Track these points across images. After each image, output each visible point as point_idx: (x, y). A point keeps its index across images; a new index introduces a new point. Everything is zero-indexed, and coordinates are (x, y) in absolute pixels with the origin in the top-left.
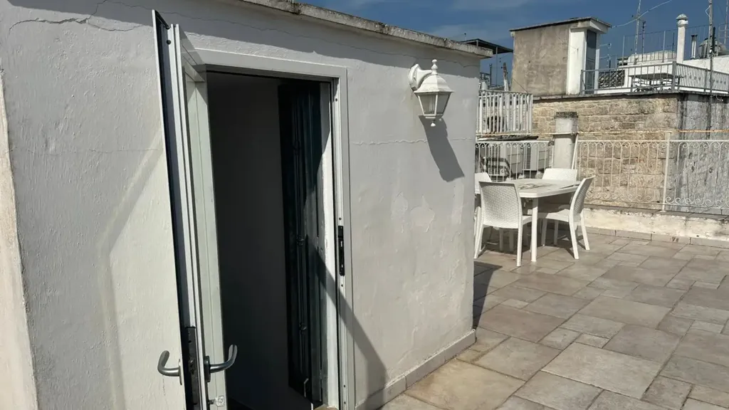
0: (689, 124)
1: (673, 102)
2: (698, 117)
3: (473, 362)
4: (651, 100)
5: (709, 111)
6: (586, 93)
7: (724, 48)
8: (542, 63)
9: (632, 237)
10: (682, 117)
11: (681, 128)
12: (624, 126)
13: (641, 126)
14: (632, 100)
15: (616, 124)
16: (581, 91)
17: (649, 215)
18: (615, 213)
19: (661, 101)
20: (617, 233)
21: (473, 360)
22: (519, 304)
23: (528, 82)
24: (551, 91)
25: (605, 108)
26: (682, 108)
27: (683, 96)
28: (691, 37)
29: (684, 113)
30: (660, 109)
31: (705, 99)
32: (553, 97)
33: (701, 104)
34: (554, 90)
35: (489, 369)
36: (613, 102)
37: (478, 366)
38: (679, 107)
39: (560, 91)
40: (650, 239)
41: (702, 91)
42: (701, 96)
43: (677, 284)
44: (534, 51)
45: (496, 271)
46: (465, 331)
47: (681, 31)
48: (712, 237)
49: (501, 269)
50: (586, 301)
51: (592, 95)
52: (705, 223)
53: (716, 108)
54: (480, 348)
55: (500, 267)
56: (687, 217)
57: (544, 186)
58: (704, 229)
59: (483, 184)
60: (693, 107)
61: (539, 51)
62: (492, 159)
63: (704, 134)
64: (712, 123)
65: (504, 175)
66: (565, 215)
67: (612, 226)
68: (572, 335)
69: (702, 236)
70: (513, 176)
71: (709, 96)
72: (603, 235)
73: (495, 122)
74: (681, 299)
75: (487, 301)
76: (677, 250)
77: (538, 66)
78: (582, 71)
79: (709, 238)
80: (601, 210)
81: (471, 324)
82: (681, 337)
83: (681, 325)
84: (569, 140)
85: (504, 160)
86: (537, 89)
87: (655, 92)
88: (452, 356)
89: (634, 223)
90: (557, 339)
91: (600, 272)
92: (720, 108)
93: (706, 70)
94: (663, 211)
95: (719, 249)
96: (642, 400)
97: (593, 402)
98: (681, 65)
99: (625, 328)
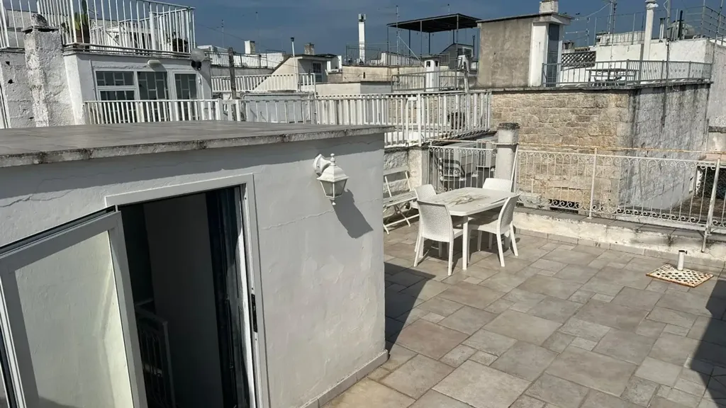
0: (642, 116)
1: (625, 97)
2: (652, 108)
3: (380, 381)
4: (605, 95)
5: (664, 100)
6: (548, 86)
7: (692, 30)
8: (506, 55)
9: (562, 241)
10: (634, 111)
11: (633, 121)
12: (580, 119)
13: (595, 119)
14: (588, 95)
15: (574, 117)
16: (542, 84)
17: (576, 222)
18: (548, 219)
19: (614, 96)
20: (549, 237)
21: (381, 379)
22: (438, 317)
23: (494, 73)
24: (514, 83)
25: (564, 101)
26: (634, 102)
27: (636, 91)
28: (660, 19)
29: (637, 107)
30: (613, 104)
31: (661, 91)
32: (516, 89)
33: (656, 95)
34: (517, 82)
35: (391, 388)
36: (571, 95)
37: (383, 384)
38: (631, 102)
39: (523, 83)
40: (576, 244)
42: (655, 88)
43: (578, 296)
44: (499, 42)
45: (429, 281)
46: (377, 353)
47: (650, 15)
48: (628, 245)
49: (434, 279)
50: (494, 316)
51: (552, 88)
52: (622, 232)
53: (674, 97)
54: (390, 366)
55: (434, 276)
56: (608, 225)
57: (478, 199)
58: (621, 238)
59: (420, 203)
60: (647, 100)
61: (504, 43)
62: (447, 161)
63: (659, 124)
64: (668, 111)
65: (457, 175)
66: (494, 228)
67: (545, 230)
68: (468, 351)
69: (619, 243)
70: (469, 175)
71: (664, 88)
72: (538, 238)
73: (456, 118)
74: (575, 314)
75: (410, 315)
76: (596, 257)
77: (502, 58)
78: (543, 65)
79: (626, 245)
80: (536, 216)
81: (384, 346)
82: (557, 355)
83: (562, 342)
84: (510, 150)
85: (458, 162)
86: (501, 80)
87: (609, 87)
88: (364, 376)
89: (563, 228)
90: (455, 356)
91: (518, 281)
92: (678, 96)
93: (663, 62)
94: (590, 218)
95: (633, 256)
98: (635, 61)
99: (515, 345)
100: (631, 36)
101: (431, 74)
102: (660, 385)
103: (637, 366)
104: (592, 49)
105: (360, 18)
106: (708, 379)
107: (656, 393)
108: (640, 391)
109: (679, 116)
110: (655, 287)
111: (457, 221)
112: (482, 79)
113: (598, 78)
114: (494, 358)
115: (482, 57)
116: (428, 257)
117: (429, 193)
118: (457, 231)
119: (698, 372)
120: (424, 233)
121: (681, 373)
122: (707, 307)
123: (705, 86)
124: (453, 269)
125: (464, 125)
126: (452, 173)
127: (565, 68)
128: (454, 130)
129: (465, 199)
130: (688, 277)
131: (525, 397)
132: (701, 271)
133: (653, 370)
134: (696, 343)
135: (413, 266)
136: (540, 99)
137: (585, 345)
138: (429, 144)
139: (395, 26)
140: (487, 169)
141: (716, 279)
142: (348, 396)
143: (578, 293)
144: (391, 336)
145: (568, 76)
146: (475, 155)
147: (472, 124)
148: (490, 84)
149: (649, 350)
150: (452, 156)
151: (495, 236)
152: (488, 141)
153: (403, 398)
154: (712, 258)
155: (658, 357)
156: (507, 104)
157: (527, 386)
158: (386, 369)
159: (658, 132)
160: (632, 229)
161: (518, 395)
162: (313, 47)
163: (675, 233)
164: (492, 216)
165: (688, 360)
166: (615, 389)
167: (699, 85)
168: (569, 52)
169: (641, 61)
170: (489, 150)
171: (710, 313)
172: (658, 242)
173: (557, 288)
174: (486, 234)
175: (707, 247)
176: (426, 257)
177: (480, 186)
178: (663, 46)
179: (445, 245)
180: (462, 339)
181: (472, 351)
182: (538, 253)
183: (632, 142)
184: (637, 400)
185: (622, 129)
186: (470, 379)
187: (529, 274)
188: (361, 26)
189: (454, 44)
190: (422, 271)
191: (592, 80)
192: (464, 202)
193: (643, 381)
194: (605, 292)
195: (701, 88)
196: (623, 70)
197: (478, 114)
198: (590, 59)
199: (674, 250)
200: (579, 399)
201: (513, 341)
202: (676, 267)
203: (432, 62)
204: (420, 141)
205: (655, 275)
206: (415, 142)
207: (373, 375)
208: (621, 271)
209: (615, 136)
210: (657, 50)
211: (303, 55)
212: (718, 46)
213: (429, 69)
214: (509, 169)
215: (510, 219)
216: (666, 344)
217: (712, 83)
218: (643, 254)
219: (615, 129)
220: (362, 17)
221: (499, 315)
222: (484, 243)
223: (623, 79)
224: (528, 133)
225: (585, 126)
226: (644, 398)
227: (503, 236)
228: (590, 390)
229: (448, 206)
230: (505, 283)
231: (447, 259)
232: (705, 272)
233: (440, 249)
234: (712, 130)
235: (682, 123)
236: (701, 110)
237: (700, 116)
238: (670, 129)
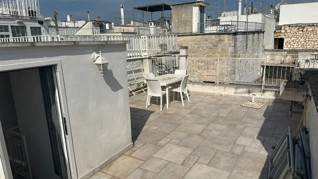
0: (238, 45)
1: (231, 36)
2: (242, 41)
3: (129, 155)
4: (223, 35)
5: (247, 38)
6: (200, 32)
7: (256, 10)
8: (183, 20)
9: (207, 95)
10: (235, 42)
11: (235, 46)
12: (214, 46)
13: (220, 46)
14: (217, 36)
15: (211, 45)
16: (198, 31)
17: (212, 86)
18: (201, 86)
19: (226, 36)
20: (202, 93)
21: (130, 154)
22: (156, 128)
23: (178, 27)
24: (187, 31)
25: (207, 39)
26: (235, 38)
27: (235, 34)
28: (244, 6)
29: (236, 40)
30: (226, 39)
31: (245, 34)
32: (188, 34)
33: (243, 36)
35: (134, 158)
36: (210, 36)
37: (131, 156)
38: (234, 38)
39: (190, 32)
40: (212, 96)
41: (244, 30)
42: (243, 33)
43: (213, 115)
44: (180, 14)
45: (152, 114)
46: (128, 144)
47: (240, 3)
48: (233, 94)
49: (154, 113)
50: (179, 125)
51: (202, 33)
52: (231, 89)
53: (250, 36)
54: (134, 149)
55: (154, 112)
56: (225, 87)
57: (173, 78)
58: (231, 91)
59: (147, 80)
60: (240, 37)
61: (182, 15)
62: (159, 64)
63: (245, 47)
64: (248, 43)
65: (164, 70)
66: (179, 90)
67: (200, 91)
68: (168, 140)
69: (230, 94)
70: (169, 70)
71: (246, 32)
72: (198, 94)
73: (163, 46)
74: (212, 122)
75: (144, 127)
76: (220, 100)
77: (181, 21)
78: (198, 23)
79: (232, 94)
80: (196, 85)
81: (131, 140)
82: (205, 138)
83: (207, 133)
84: (185, 58)
85: (164, 64)
86: (181, 31)
87: (225, 32)
88: (122, 154)
89: (208, 89)
90: (163, 142)
91: (189, 111)
92: (252, 36)
93: (245, 22)
94: (218, 84)
95: (235, 99)
96: (181, 165)
97: (165, 167)
98: (234, 21)
99: (188, 136)
100: (233, 12)
101: (152, 28)
102: (245, 146)
103: (236, 140)
104: (218, 18)
105: (121, 6)
106: (263, 143)
107: (243, 149)
108: (237, 149)
109: (253, 44)
110: (244, 110)
111: (163, 88)
112: (174, 31)
113: (220, 29)
114: (178, 141)
115: (172, 23)
116: (152, 104)
117: (152, 76)
118: (163, 92)
119: (259, 140)
120: (150, 93)
121: (253, 141)
122: (263, 116)
123: (262, 33)
124: (163, 108)
125: (166, 50)
126: (162, 69)
127: (208, 26)
128: (162, 52)
129: (167, 78)
130: (257, 105)
131: (192, 155)
132: (262, 103)
133: (242, 141)
134: (259, 129)
135: (145, 108)
136: (197, 38)
137: (216, 133)
138: (151, 57)
139: (136, 9)
140: (176, 67)
141: (267, 105)
143: (213, 114)
144: (134, 137)
145: (209, 29)
146: (171, 61)
147: (170, 49)
148: (177, 32)
149: (241, 133)
150: (161, 61)
151: (180, 93)
152: (177, 55)
153: (140, 161)
154: (265, 97)
155: (245, 136)
156: (184, 40)
157: (192, 151)
158: (133, 150)
159: (244, 50)
160: (234, 88)
161: (188, 155)
162: (100, 18)
163: (251, 88)
164: (179, 85)
165: (256, 136)
166: (228, 149)
167: (260, 32)
168: (209, 20)
169: (238, 21)
170: (177, 58)
171: (264, 118)
172: (244, 93)
173: (205, 113)
174: (176, 93)
175: (263, 93)
176: (151, 104)
177: (174, 73)
178: (246, 16)
179: (159, 98)
180: (165, 135)
181: (170, 139)
182: (198, 100)
183: (235, 54)
184: (236, 152)
185: (230, 49)
186: (169, 151)
187: (194, 108)
188: (122, 10)
189: (162, 17)
190: (150, 110)
191: (218, 29)
192: (165, 80)
193: (238, 145)
194: (224, 113)
195: (261, 33)
196: (230, 25)
197: (172, 45)
198: (216, 22)
199: (251, 95)
200: (213, 154)
201: (186, 134)
202: (252, 102)
203: (153, 24)
204: (147, 55)
205: (243, 105)
206: (145, 56)
207: (126, 153)
208: (230, 105)
209: (228, 53)
210: (243, 18)
211: (94, 21)
212: (267, 17)
213: (151, 26)
214: (185, 66)
215: (185, 86)
216: (248, 131)
217: (265, 31)
218: (239, 97)
219: (228, 50)
220: (122, 6)
221: (181, 125)
222: (175, 97)
223: (230, 29)
224: (193, 53)
225: (215, 49)
226: (239, 152)
227: (183, 93)
228: (218, 150)
229: (160, 81)
230: (184, 112)
231: (160, 105)
232: (263, 103)
233: (157, 101)
234: (265, 50)
235: (254, 47)
236: (261, 42)
237: (261, 45)
238: (250, 50)
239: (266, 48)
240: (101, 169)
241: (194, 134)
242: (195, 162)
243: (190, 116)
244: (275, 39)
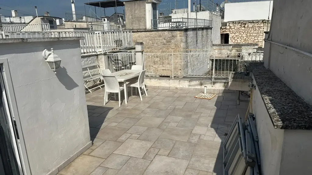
0: (189, 40)
1: (182, 32)
2: (192, 37)
3: (89, 155)
4: (175, 32)
5: (197, 34)
6: (154, 29)
7: (204, 8)
8: (137, 16)
9: (164, 89)
10: (186, 38)
11: (186, 42)
12: (167, 42)
13: (173, 42)
14: (169, 32)
15: (165, 41)
16: (152, 28)
17: (168, 80)
18: (158, 80)
19: (178, 32)
20: (159, 87)
21: (90, 153)
22: (115, 124)
23: (132, 24)
24: (141, 28)
25: (161, 35)
26: (186, 34)
27: (186, 30)
28: (193, 3)
29: (187, 36)
30: (178, 35)
31: (195, 30)
32: (142, 30)
33: (194, 32)
34: (142, 27)
35: (94, 156)
36: (163, 32)
37: (90, 156)
39: (144, 28)
40: (169, 89)
41: (194, 27)
42: (193, 29)
43: (171, 108)
44: (133, 11)
45: (111, 110)
46: (87, 143)
47: (190, 2)
48: (187, 87)
50: (139, 119)
51: (156, 30)
52: (185, 82)
53: (200, 33)
54: (93, 147)
55: (113, 108)
56: (180, 80)
57: (130, 74)
58: (185, 84)
59: (104, 77)
60: (190, 33)
61: (135, 11)
62: (115, 60)
63: (195, 43)
64: (198, 38)
65: (120, 66)
66: (137, 85)
67: (157, 85)
68: (128, 135)
69: (184, 87)
70: (125, 66)
71: (196, 29)
72: (154, 88)
73: (118, 42)
74: (169, 114)
75: (103, 125)
76: (176, 93)
77: (135, 17)
78: (152, 20)
80: (153, 79)
81: (90, 139)
82: (164, 130)
83: (165, 125)
84: (141, 53)
85: (120, 60)
86: (136, 27)
87: (177, 29)
88: (81, 153)
89: (164, 83)
90: (123, 138)
91: (148, 105)
92: (201, 32)
93: (195, 19)
94: (173, 78)
95: (189, 91)
96: (142, 158)
97: (126, 163)
98: (185, 18)
99: (147, 129)
100: (183, 10)
101: (106, 24)
102: (201, 135)
103: (192, 129)
104: (170, 15)
105: (72, 2)
106: (217, 130)
107: (199, 138)
108: (194, 138)
109: (202, 40)
110: (198, 101)
111: (121, 84)
112: (128, 27)
113: (173, 25)
114: (139, 136)
115: (126, 19)
117: (108, 72)
118: (121, 88)
119: (213, 128)
120: (108, 90)
121: (208, 130)
122: (215, 106)
123: (210, 29)
124: (121, 104)
125: (122, 46)
126: (118, 65)
127: (161, 23)
128: (117, 48)
129: (124, 74)
130: (209, 96)
131: (152, 148)
132: (212, 93)
133: (198, 130)
134: (212, 118)
135: (103, 105)
136: (152, 34)
137: (173, 125)
138: (107, 53)
139: (88, 4)
140: (133, 63)
141: (217, 96)
142: (73, 164)
143: (170, 106)
144: (93, 136)
145: (162, 26)
146: (127, 57)
147: (125, 45)
148: (131, 28)
149: (196, 123)
150: (117, 57)
151: (137, 88)
152: (133, 51)
153: (100, 160)
154: (216, 88)
155: (200, 125)
156: (139, 36)
157: (152, 144)
158: (92, 149)
159: (195, 46)
160: (188, 81)
161: (149, 148)
162: (49, 14)
163: (203, 81)
164: (136, 81)
165: (210, 124)
166: (185, 139)
167: (208, 28)
168: (161, 16)
169: (188, 18)
170: (133, 54)
171: (216, 107)
172: (197, 85)
173: (162, 106)
174: (134, 88)
175: (214, 84)
176: (109, 100)
177: (130, 69)
178: (195, 13)
179: (117, 94)
180: (125, 131)
181: (130, 134)
182: (155, 94)
183: (187, 49)
184: (193, 141)
185: (183, 45)
186: (129, 146)
187: (152, 102)
188: (73, 5)
189: (116, 13)
190: (107, 106)
191: (170, 26)
192: (122, 76)
193: (195, 135)
194: (180, 105)
195: (209, 29)
196: (181, 22)
197: (127, 41)
198: (168, 19)
199: (203, 87)
200: (172, 146)
201: (146, 128)
202: (204, 93)
203: (106, 19)
204: (102, 51)
205: (197, 96)
206: (100, 52)
207: (85, 153)
208: (185, 97)
209: (180, 48)
210: (193, 15)
211: (43, 16)
212: (213, 14)
213: (104, 22)
214: (141, 60)
215: (143, 81)
216: (202, 120)
217: (212, 27)
218: (192, 90)
219: (180, 45)
220: (73, 1)
221: (141, 119)
222: (133, 92)
223: (181, 26)
224: (148, 48)
225: (169, 44)
226: (196, 140)
227: (141, 88)
228: (176, 141)
229: (117, 77)
230: (142, 107)
231: (118, 101)
232: (214, 94)
233: (115, 97)
234: (213, 45)
235: (203, 43)
236: (209, 38)
237: (209, 40)
238: (200, 45)
239: (213, 43)
240: (59, 172)
241: (153, 127)
242: (156, 154)
243: (148, 110)
244: (222, 35)
